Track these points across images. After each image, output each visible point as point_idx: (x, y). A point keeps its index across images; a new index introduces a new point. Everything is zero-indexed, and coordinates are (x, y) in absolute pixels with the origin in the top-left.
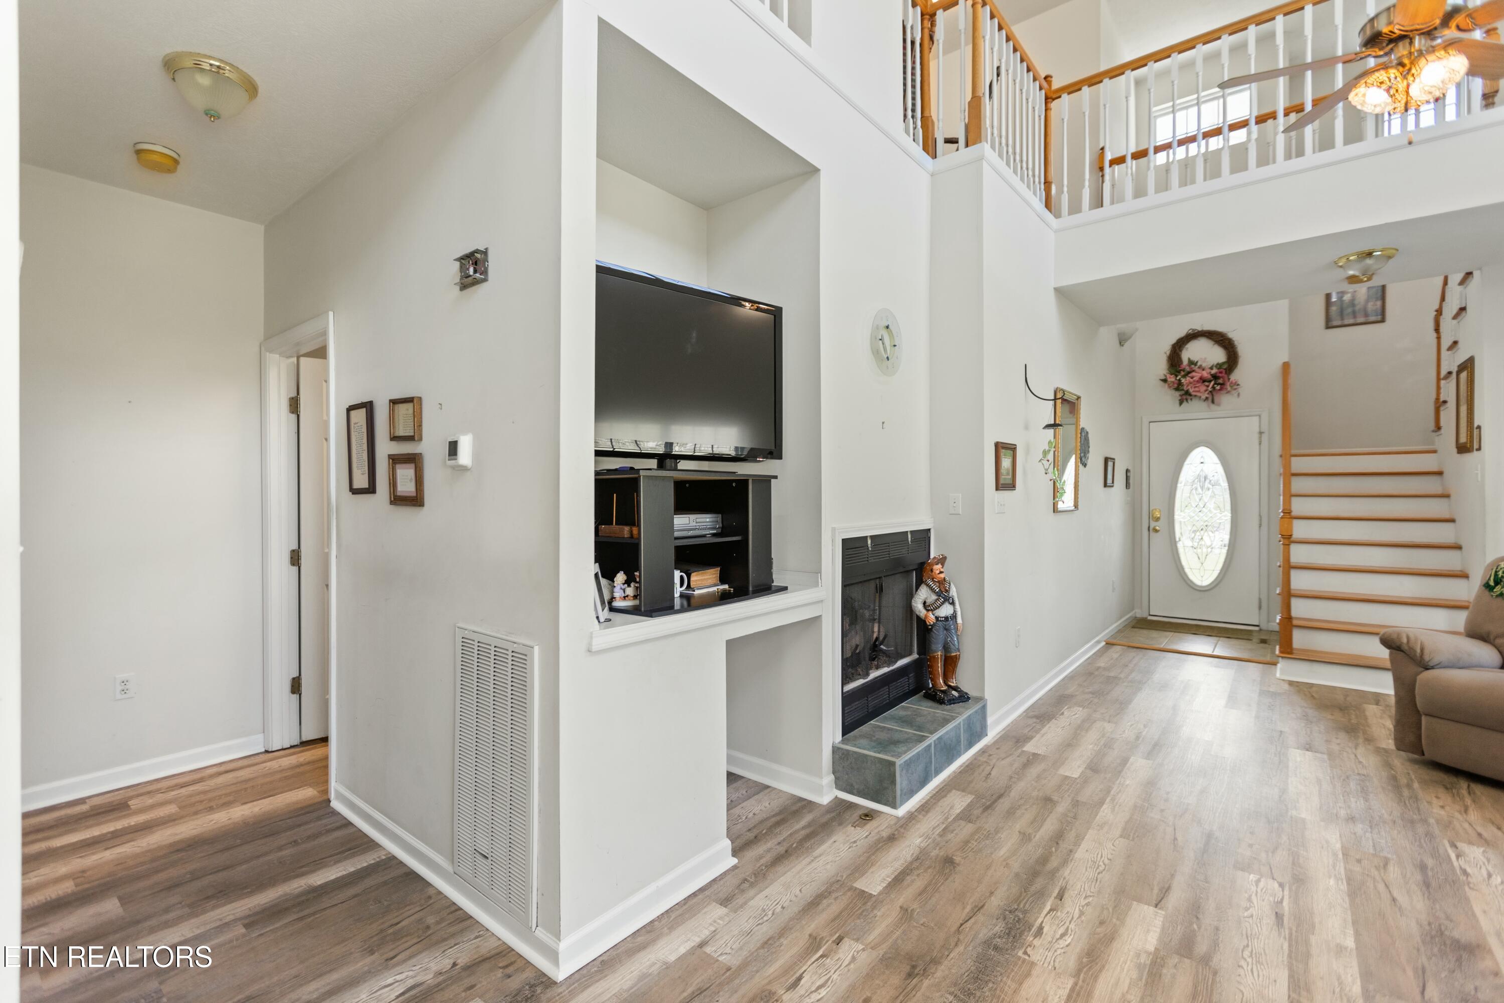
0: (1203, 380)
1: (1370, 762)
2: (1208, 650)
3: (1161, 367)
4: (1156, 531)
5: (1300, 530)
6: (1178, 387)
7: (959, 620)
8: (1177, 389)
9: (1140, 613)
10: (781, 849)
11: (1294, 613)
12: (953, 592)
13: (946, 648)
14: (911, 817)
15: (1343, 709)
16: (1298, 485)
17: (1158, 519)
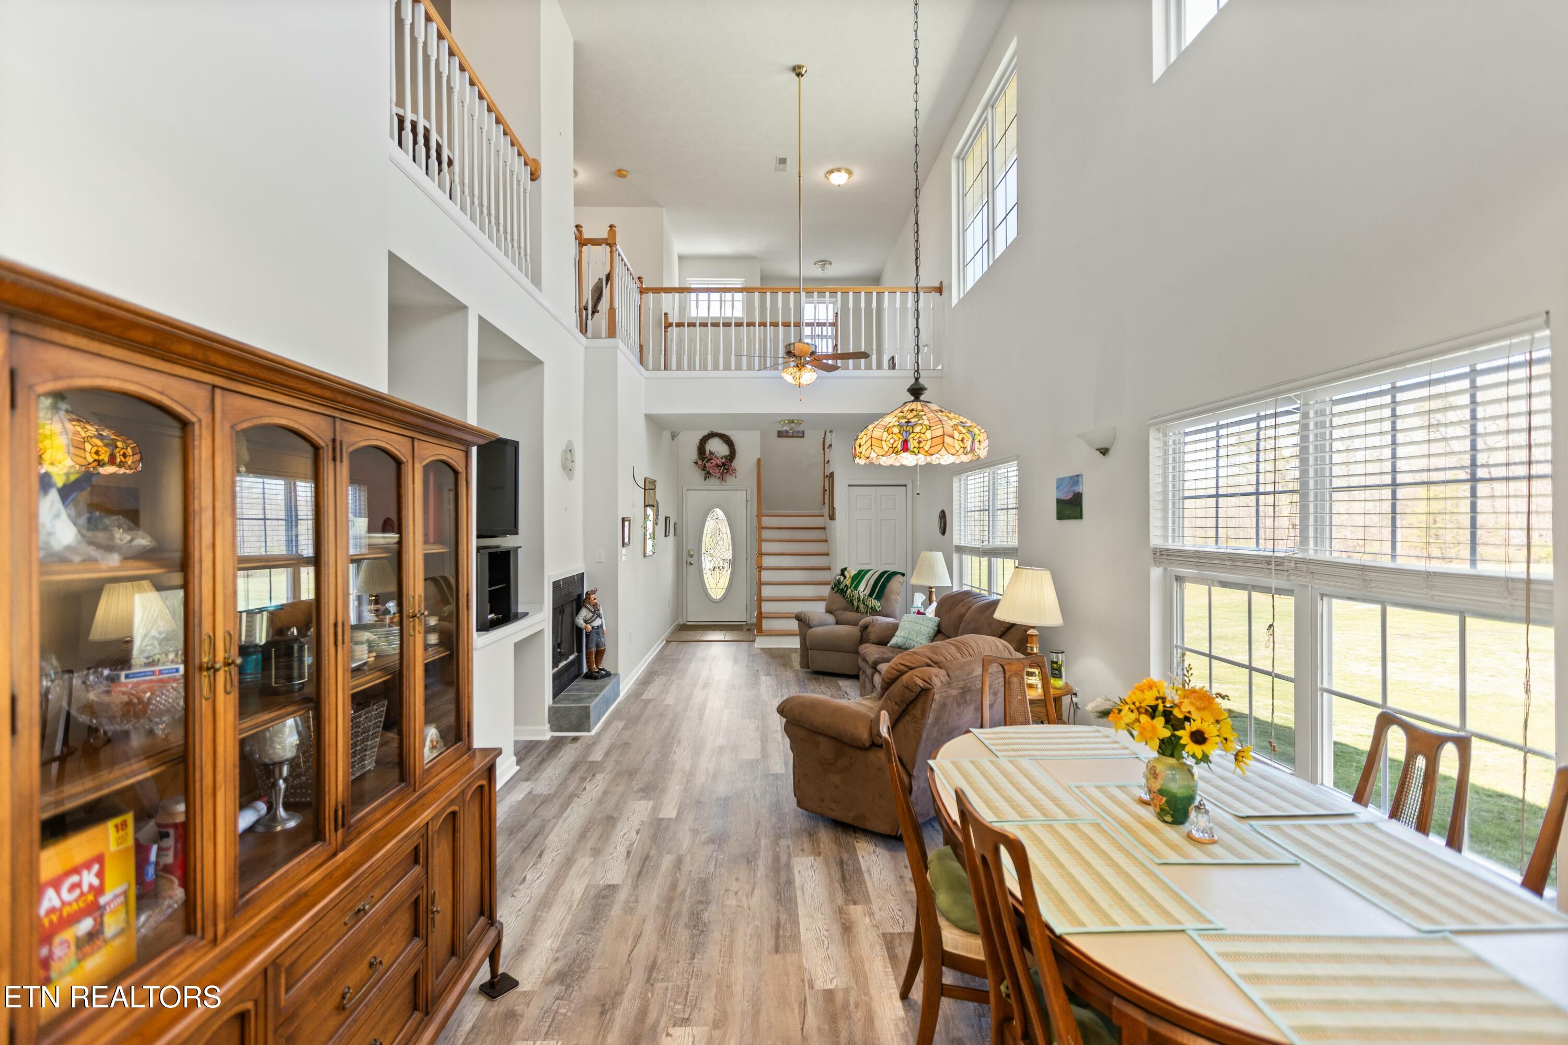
0: (718, 466)
1: (790, 675)
2: (722, 638)
3: (693, 454)
4: (691, 564)
5: (767, 561)
6: (704, 468)
7: (604, 628)
8: (703, 469)
9: (681, 621)
10: (540, 758)
11: (763, 610)
12: (601, 611)
13: (598, 646)
14: (599, 735)
15: (782, 657)
16: (766, 534)
17: (692, 556)
